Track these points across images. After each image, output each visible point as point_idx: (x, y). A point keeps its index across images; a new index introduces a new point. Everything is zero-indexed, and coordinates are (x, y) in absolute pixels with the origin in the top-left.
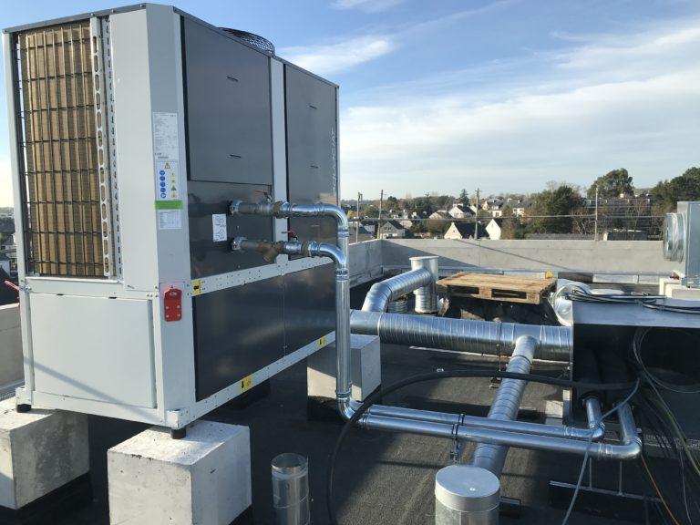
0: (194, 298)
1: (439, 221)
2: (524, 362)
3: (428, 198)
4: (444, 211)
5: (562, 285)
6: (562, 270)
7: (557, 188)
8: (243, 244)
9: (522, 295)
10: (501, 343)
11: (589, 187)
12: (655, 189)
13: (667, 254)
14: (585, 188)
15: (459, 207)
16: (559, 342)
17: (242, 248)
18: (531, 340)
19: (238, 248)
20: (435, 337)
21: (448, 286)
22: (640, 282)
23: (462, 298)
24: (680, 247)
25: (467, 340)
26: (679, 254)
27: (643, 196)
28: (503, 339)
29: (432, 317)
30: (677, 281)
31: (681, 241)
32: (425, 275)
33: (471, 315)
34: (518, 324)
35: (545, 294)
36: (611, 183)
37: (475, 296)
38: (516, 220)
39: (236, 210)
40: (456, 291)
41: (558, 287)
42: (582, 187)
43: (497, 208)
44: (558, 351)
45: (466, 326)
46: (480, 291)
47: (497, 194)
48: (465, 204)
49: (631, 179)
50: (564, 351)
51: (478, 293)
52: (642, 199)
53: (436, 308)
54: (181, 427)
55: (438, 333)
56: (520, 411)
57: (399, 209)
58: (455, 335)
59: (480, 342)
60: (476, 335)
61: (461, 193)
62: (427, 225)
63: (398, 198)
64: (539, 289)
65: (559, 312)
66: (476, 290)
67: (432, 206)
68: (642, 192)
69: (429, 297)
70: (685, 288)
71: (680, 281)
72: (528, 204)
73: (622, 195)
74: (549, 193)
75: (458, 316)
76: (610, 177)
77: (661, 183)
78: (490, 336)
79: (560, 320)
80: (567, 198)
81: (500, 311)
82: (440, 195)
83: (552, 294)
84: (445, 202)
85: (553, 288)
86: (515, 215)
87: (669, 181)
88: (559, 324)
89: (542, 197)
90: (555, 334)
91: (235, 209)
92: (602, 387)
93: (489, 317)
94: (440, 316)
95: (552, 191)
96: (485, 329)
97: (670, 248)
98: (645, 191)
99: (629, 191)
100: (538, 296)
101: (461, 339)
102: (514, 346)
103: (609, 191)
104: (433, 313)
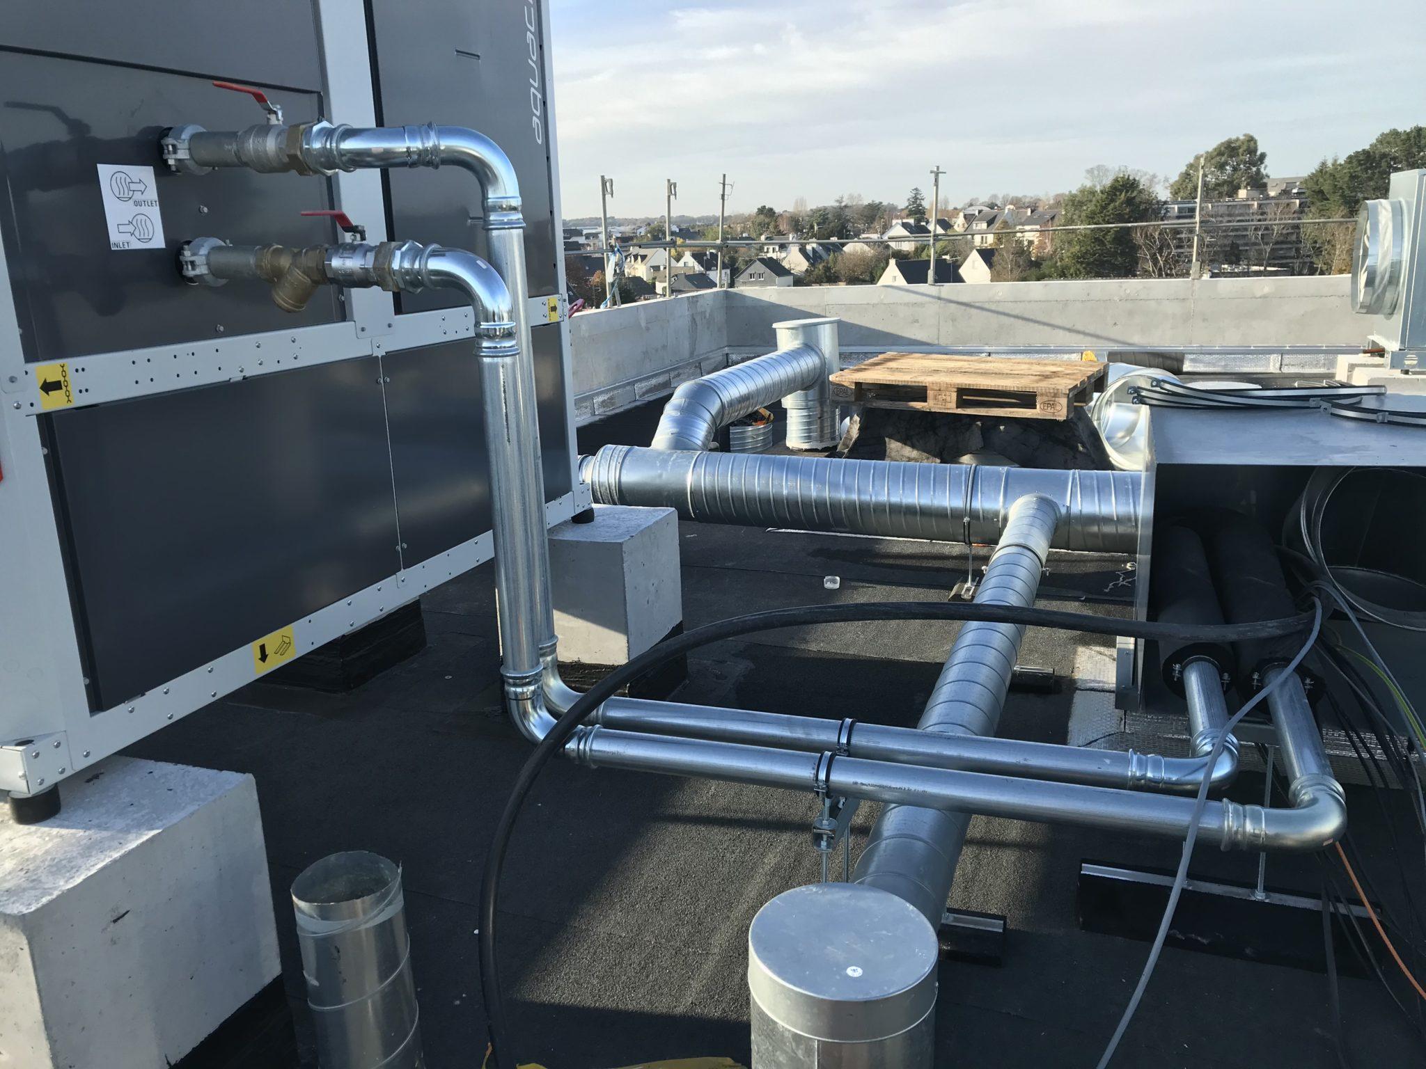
0: (46, 421)
1: (863, 258)
2: (1027, 561)
3: (841, 208)
4: (875, 237)
5: (1119, 375)
6: (1116, 347)
7: (1108, 181)
8: (214, 258)
9: (1027, 399)
10: (974, 515)
11: (1174, 177)
12: (1312, 177)
13: (1361, 297)
14: (1166, 180)
15: (905, 225)
16: (1112, 507)
17: (215, 272)
18: (1046, 505)
19: (202, 270)
20: (820, 504)
21: (858, 384)
22: (1286, 370)
23: (889, 413)
24: (1393, 280)
25: (896, 509)
26: (1389, 296)
27: (1286, 193)
28: (979, 504)
29: (821, 458)
30: (1377, 360)
31: (1396, 267)
32: (808, 363)
33: (908, 451)
34: (1016, 470)
35: (1080, 395)
36: (1221, 167)
37: (918, 405)
38: (1021, 252)
39: (183, 154)
40: (878, 397)
41: (1110, 380)
42: (1161, 177)
43: (984, 226)
44: (1108, 529)
45: (893, 475)
46: (930, 393)
47: (985, 198)
48: (918, 221)
49: (1263, 156)
50: (1122, 529)
51: (924, 398)
52: (1285, 201)
53: (833, 439)
54: (36, 789)
55: (826, 494)
56: (1014, 675)
57: (780, 233)
58: (865, 498)
59: (925, 512)
60: (914, 497)
61: (911, 195)
62: (839, 267)
63: (778, 210)
64: (1065, 384)
65: (1108, 439)
66: (920, 393)
67: (849, 226)
68: (1284, 187)
69: (817, 412)
70: (1397, 374)
71: (1387, 359)
72: (1048, 217)
73: (1242, 193)
74: (1092, 193)
75: (880, 454)
76: (1220, 154)
77: (1324, 164)
78: (949, 500)
79: (1115, 457)
80: (1130, 201)
81: (976, 439)
82: (866, 203)
83: (1096, 395)
84: (875, 215)
85: (1099, 383)
86: (1019, 242)
87: (1341, 161)
88: (1110, 467)
89: (1075, 202)
90: (1102, 489)
91: (179, 152)
92: (1230, 633)
93: (949, 455)
94: (840, 455)
95: (1098, 189)
96: (939, 481)
97: (1370, 282)
98: (1291, 184)
99: (1258, 183)
100: (1064, 401)
101: (880, 508)
102: (1005, 520)
103: (1217, 185)
104: (824, 450)
